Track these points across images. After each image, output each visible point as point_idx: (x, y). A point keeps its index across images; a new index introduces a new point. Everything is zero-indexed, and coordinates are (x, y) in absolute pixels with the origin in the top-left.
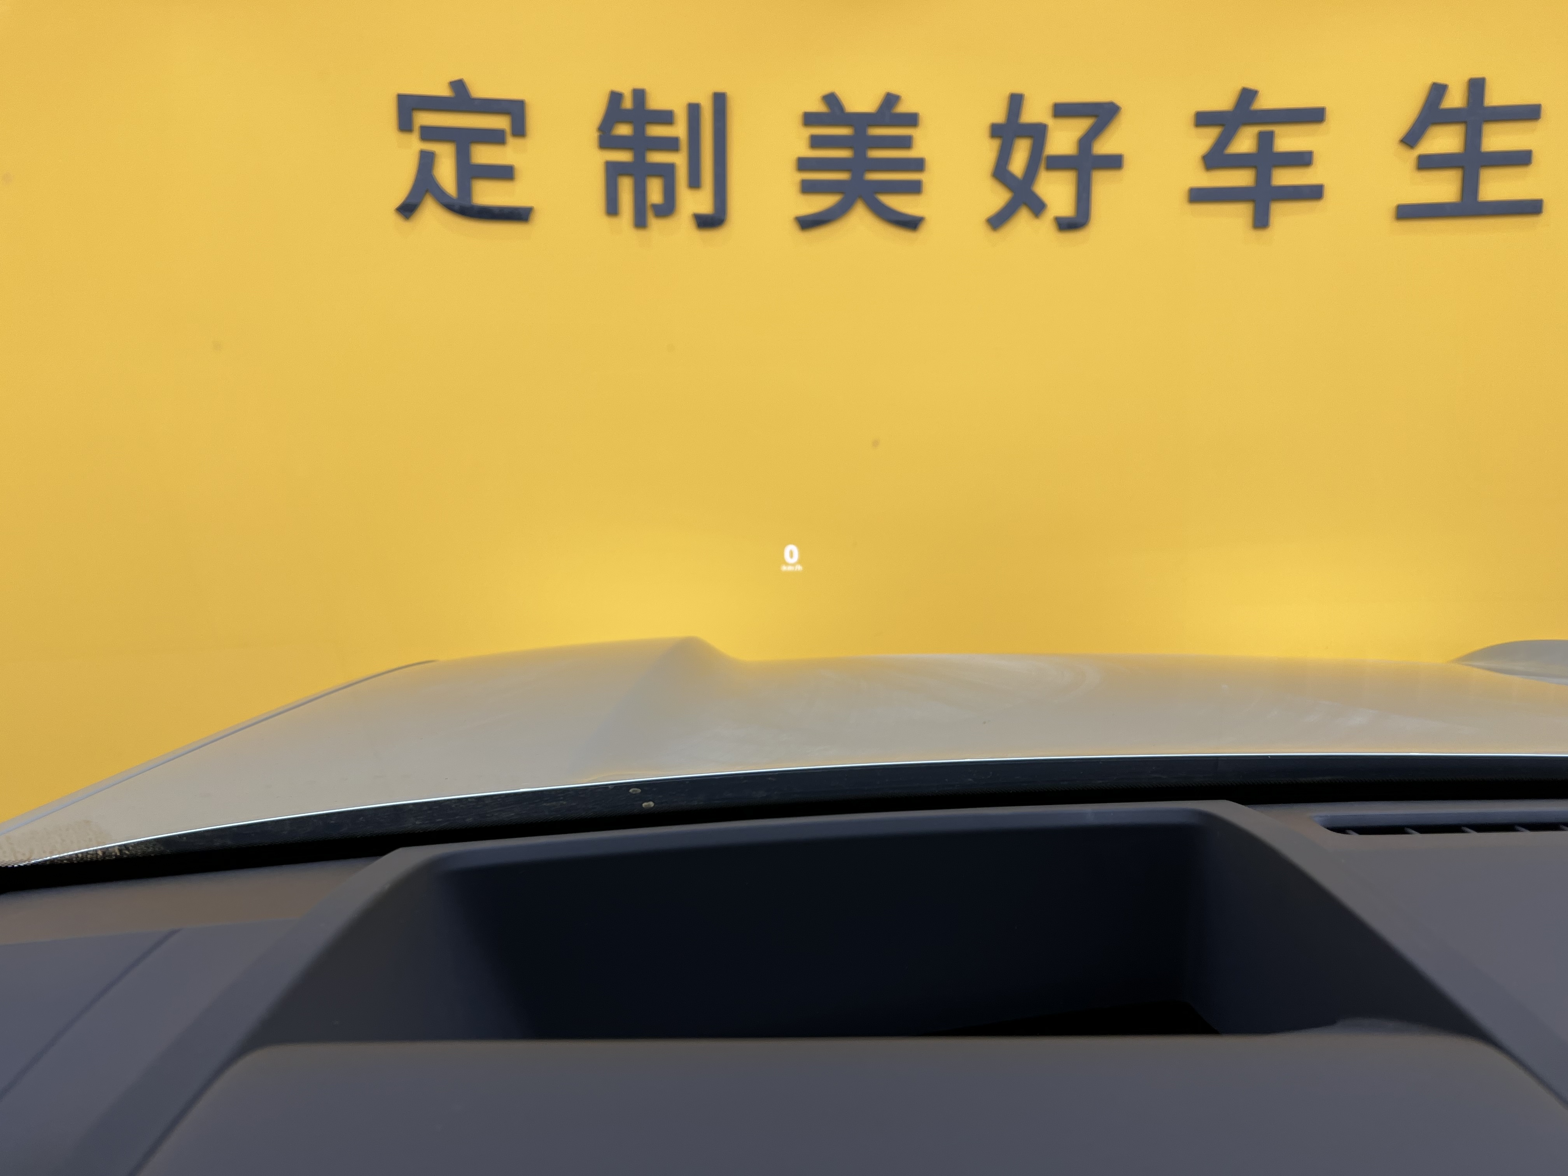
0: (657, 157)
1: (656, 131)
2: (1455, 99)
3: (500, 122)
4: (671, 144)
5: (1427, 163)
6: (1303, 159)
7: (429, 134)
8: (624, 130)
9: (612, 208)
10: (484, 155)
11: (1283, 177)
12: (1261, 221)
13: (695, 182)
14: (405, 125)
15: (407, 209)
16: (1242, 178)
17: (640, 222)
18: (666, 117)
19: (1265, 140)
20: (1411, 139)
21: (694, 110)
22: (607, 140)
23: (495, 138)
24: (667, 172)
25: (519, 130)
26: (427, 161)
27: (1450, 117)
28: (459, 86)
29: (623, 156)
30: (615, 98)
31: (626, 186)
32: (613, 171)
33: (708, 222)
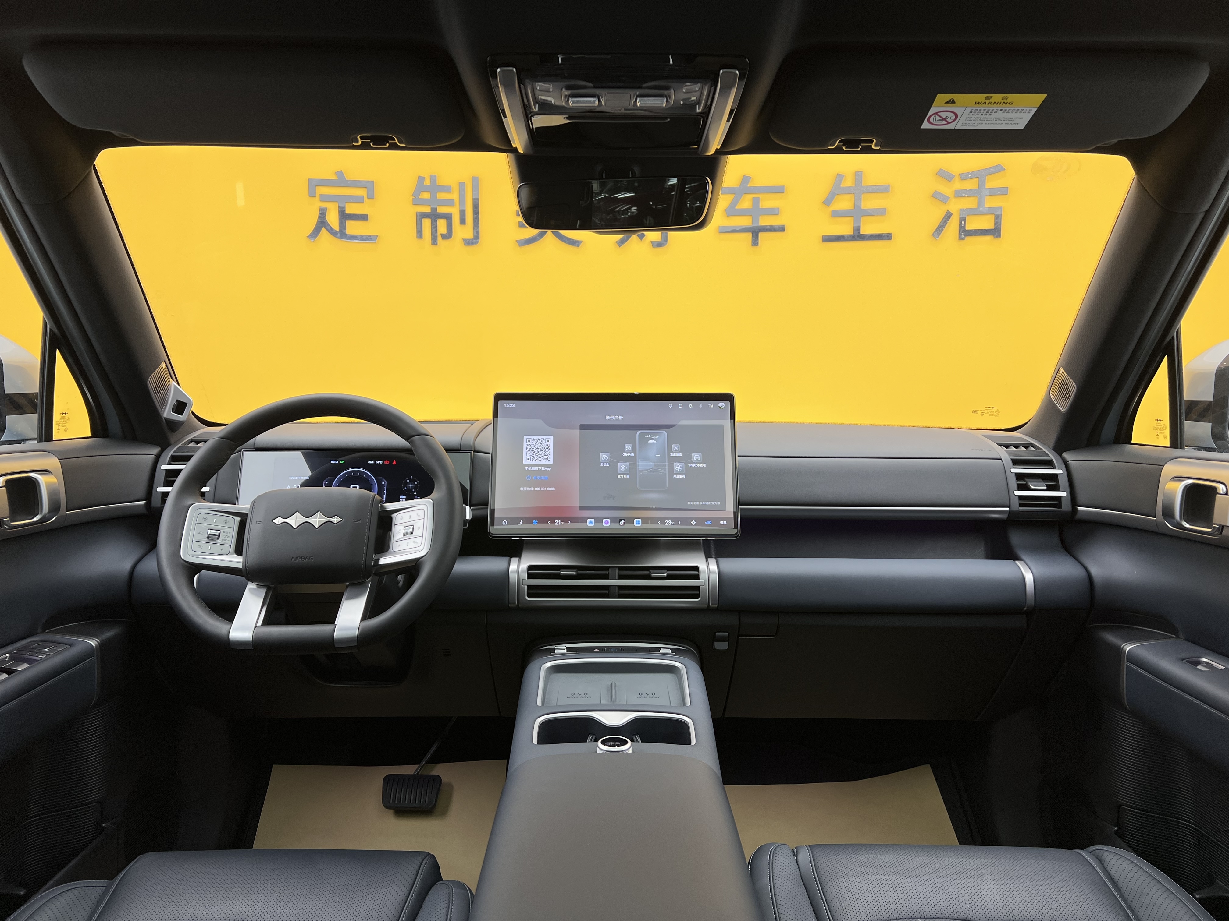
0: (441, 210)
1: (441, 196)
2: (848, 182)
3: (361, 192)
4: (451, 203)
5: (836, 214)
6: (774, 212)
7: (324, 198)
8: (426, 196)
9: (420, 234)
10: (351, 209)
11: (765, 221)
12: (755, 242)
13: (463, 221)
14: (312, 194)
15: (315, 233)
16: (745, 221)
17: (434, 241)
18: (447, 189)
19: (756, 202)
20: (827, 202)
21: (462, 186)
22: (416, 201)
23: (359, 200)
24: (448, 217)
25: (371, 196)
26: (323, 213)
27: (847, 191)
28: (340, 174)
29: (427, 209)
30: (421, 179)
31: (427, 223)
32: (421, 216)
33: (469, 243)
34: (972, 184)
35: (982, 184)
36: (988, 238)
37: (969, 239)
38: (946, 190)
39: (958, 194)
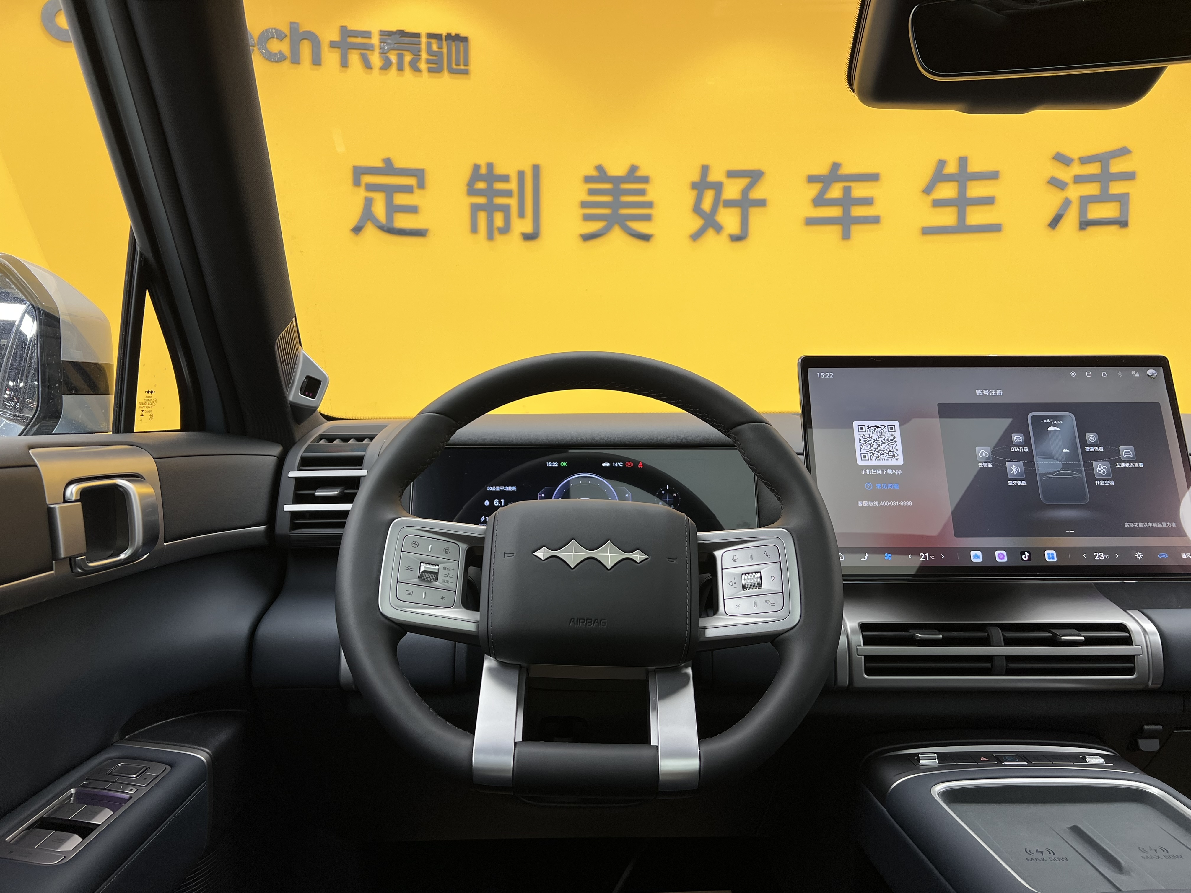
0: (500, 201)
1: (499, 186)
2: (951, 168)
3: (411, 181)
4: (508, 194)
5: (938, 204)
6: (868, 201)
7: (370, 187)
8: (481, 185)
9: (474, 229)
10: (401, 199)
11: (858, 211)
12: (846, 236)
13: (522, 214)
14: (357, 183)
15: (357, 230)
16: (835, 212)
17: (490, 237)
18: (505, 178)
19: (847, 191)
20: (928, 190)
21: (521, 175)
22: (471, 191)
23: (408, 190)
24: (505, 208)
25: (422, 185)
26: (368, 203)
27: (949, 178)
28: (388, 161)
29: (481, 200)
30: (476, 167)
31: (482, 217)
32: (475, 209)
33: (530, 237)
34: (1094, 169)
35: (1105, 167)
36: (1114, 228)
37: (1091, 230)
38: (1065, 174)
39: (1079, 179)
